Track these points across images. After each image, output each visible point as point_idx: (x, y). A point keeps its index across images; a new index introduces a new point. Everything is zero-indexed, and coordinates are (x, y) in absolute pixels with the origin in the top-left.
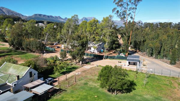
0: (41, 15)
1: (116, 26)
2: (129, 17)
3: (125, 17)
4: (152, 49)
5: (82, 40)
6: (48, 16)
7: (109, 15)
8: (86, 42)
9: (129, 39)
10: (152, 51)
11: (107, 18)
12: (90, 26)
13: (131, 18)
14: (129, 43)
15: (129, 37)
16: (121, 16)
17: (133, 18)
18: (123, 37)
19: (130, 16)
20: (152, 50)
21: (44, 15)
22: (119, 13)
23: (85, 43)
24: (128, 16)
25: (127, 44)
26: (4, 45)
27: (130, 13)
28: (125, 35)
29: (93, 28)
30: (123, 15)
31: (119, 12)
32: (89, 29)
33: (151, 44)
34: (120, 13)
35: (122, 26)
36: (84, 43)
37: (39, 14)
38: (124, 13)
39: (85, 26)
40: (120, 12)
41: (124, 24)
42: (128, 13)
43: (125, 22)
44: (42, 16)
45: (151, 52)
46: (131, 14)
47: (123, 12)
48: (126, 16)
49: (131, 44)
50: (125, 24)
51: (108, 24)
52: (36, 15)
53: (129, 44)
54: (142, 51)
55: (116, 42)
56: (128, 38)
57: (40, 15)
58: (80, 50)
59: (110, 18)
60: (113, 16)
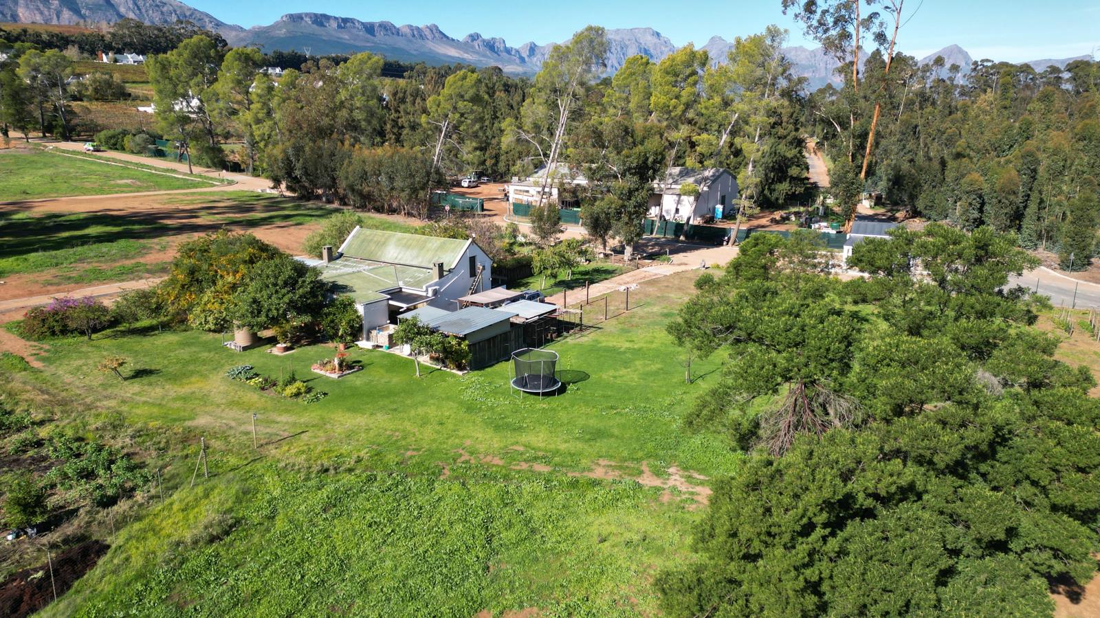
0: (327, 17)
1: (801, 81)
2: (869, 36)
3: (845, 36)
4: (980, 196)
5: (640, 148)
6: (370, 28)
7: (768, 29)
8: (660, 157)
9: (862, 147)
10: (981, 210)
11: (757, 41)
12: (667, 83)
13: (881, 37)
14: (861, 167)
15: (864, 136)
16: (826, 31)
17: (889, 37)
18: (834, 136)
19: (875, 29)
20: (983, 204)
21: (345, 20)
22: (818, 16)
23: (655, 162)
24: (861, 29)
25: (851, 175)
26: (231, 183)
27: (875, 15)
28: (844, 126)
29: (683, 93)
30: (836, 23)
31: (819, 11)
32: (663, 100)
33: (975, 176)
34: (824, 12)
35: (830, 87)
36: (651, 160)
37: (316, 15)
38: (843, 12)
39: (642, 83)
40: (825, 7)
41: (840, 71)
42: (866, 17)
43: (849, 58)
44: (334, 25)
45: (976, 214)
46: (877, 21)
47: (838, 8)
48: (851, 29)
49: (870, 173)
50: (847, 69)
51: (759, 72)
52: (296, 18)
53: (863, 175)
54: (933, 214)
55: (794, 171)
56: (858, 142)
57: (320, 20)
58: (631, 193)
59: (768, 42)
60: (786, 31)
